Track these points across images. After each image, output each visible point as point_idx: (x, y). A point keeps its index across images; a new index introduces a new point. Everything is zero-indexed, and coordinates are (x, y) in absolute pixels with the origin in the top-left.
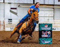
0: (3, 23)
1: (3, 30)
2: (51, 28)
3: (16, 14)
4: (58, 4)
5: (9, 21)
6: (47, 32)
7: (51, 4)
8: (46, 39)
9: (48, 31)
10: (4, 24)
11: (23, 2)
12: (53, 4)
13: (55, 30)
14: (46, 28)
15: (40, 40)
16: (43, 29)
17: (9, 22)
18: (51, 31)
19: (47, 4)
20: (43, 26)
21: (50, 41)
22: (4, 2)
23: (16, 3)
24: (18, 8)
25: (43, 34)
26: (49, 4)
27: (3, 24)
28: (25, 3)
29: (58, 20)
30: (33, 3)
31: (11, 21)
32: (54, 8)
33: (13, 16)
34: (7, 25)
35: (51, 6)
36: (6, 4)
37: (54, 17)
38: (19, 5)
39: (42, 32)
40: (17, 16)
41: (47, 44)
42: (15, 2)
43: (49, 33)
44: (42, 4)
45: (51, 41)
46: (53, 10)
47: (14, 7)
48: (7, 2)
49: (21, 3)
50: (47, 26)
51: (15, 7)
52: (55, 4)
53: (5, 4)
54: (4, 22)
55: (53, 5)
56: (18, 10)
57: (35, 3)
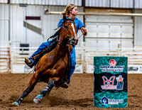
0: (7, 53)
1: (6, 71)
3: (38, 31)
5: (21, 50)
6: (114, 77)
7: (127, 7)
8: (112, 95)
9: (117, 75)
10: (8, 57)
11: (57, 2)
12: (131, 7)
13: (135, 72)
14: (112, 67)
15: (96, 98)
16: (104, 70)
17: (21, 52)
18: (125, 75)
19: (117, 7)
20: (105, 64)
21: (121, 101)
22: (9, 2)
23: (40, 4)
24: (44, 17)
25: (105, 82)
26: (121, 7)
27: (6, 57)
28: (62, 4)
30: (80, 5)
32: (133, 17)
34: (17, 58)
35: (127, 12)
36: (15, 7)
37: (133, 39)
38: (47, 9)
39: (103, 77)
40: (41, 36)
41: (115, 106)
42: (36, 3)
43: (120, 79)
44: (104, 6)
45: (125, 101)
46: (131, 21)
47: (34, 15)
48: (17, 3)
49: (51, 4)
51: (37, 15)
53: (11, 6)
54: (9, 52)
55: (132, 10)
57: (87, 5)
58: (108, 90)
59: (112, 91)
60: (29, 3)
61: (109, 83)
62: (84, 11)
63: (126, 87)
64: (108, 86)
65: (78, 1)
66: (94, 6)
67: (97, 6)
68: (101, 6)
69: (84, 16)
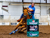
2: (38, 23)
3: (7, 11)
4: (44, 3)
5: (1, 17)
7: (38, 2)
9: (35, 25)
11: (13, 1)
24: (9, 6)
25: (31, 28)
26: (36, 2)
28: (15, 2)
29: (44, 16)
31: (3, 17)
32: (40, 6)
33: (4, 13)
35: (38, 4)
37: (40, 13)
38: (10, 3)
40: (8, 13)
41: (34, 36)
42: (6, 1)
44: (30, 2)
45: (38, 34)
47: (5, 5)
50: (34, 21)
52: (41, 2)
55: (40, 3)
56: (9, 8)
57: (24, 2)
58: (32, 31)
59: (33, 31)
60: (3, 1)
61: (32, 28)
62: (23, 4)
63: (38, 30)
64: (32, 29)
65: (21, 0)
66: (26, 2)
67: (28, 2)
68: (29, 2)
69: (23, 5)
